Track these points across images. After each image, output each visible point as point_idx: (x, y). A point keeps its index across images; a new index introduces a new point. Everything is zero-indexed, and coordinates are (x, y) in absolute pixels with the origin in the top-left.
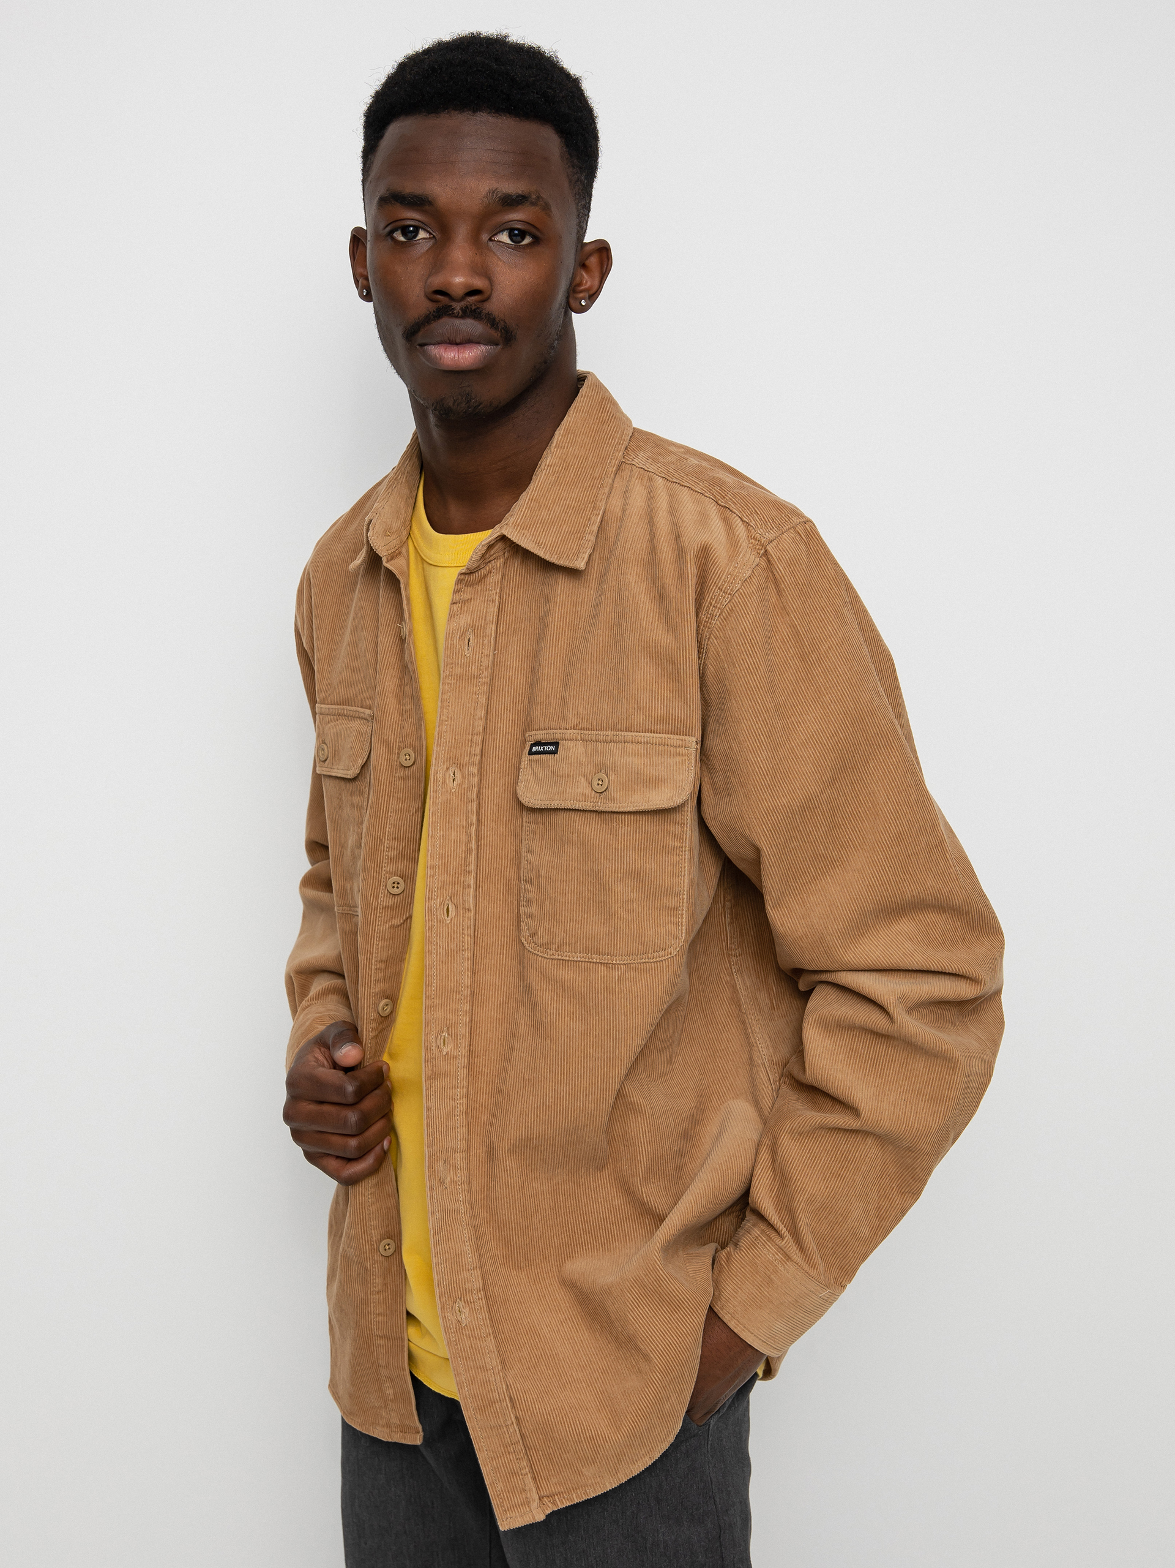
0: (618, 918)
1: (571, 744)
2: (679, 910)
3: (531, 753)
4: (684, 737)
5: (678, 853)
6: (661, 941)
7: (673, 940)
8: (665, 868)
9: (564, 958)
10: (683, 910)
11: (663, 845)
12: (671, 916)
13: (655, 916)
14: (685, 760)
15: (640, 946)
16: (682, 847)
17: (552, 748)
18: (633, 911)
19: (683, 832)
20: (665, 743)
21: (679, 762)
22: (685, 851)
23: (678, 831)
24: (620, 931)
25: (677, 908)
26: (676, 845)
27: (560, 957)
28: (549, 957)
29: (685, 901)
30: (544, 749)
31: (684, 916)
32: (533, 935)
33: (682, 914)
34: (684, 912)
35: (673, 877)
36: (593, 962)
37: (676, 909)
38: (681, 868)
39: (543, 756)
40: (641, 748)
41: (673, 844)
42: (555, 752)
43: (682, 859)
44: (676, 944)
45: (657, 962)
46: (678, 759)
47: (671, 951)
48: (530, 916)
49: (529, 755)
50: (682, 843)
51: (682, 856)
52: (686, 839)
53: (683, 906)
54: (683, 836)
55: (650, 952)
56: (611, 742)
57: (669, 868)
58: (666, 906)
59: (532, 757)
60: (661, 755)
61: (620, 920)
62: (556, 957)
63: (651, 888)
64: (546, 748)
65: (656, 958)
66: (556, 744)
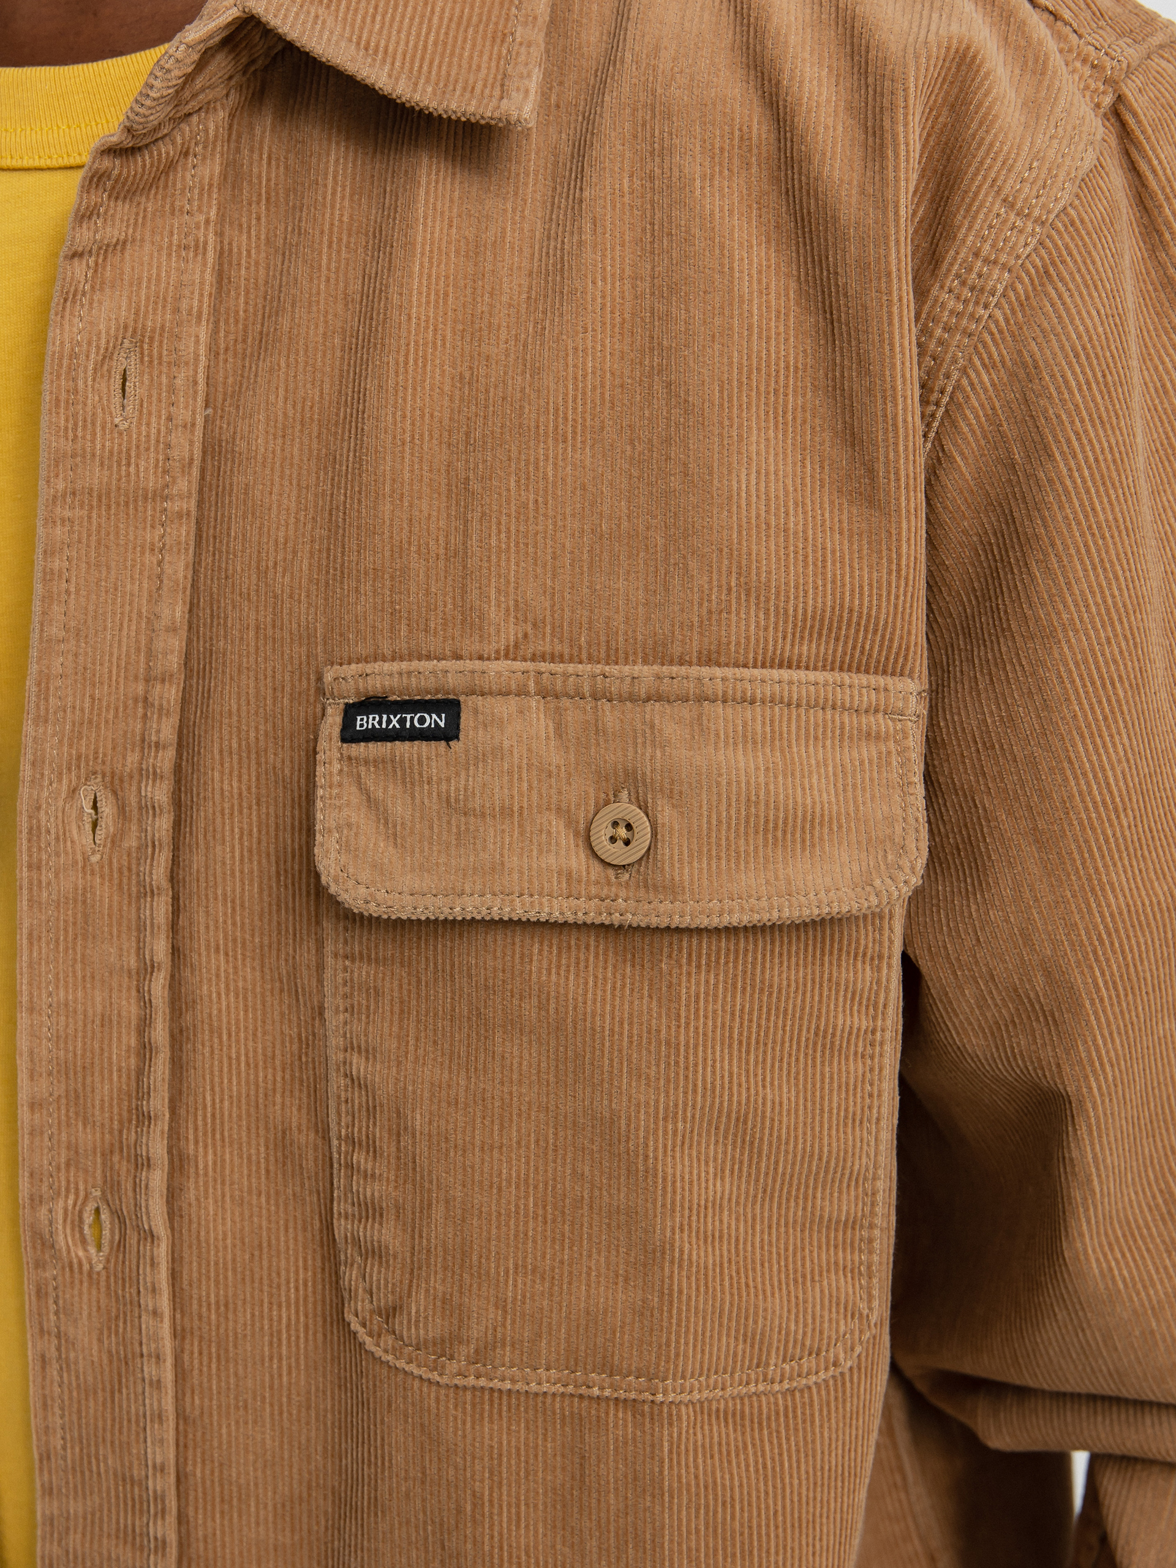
0: (672, 1262)
1: (505, 707)
2: (862, 1227)
3: (349, 735)
4: (881, 681)
5: (860, 1050)
6: (805, 1325)
7: (842, 1322)
8: (822, 1098)
9: (496, 1384)
10: (871, 1226)
11: (818, 1028)
12: (836, 1247)
13: (786, 1250)
14: (889, 753)
15: (740, 1347)
16: (873, 1032)
17: (432, 720)
18: (721, 1237)
19: (879, 982)
20: (826, 699)
21: (870, 762)
22: (882, 1044)
23: (863, 980)
24: (680, 1301)
25: (854, 1222)
26: (856, 1026)
27: (482, 1382)
28: (444, 1380)
29: (879, 1198)
30: (402, 721)
31: (876, 1245)
32: (390, 1313)
33: (870, 1241)
34: (877, 1232)
35: (846, 1125)
36: (590, 1398)
37: (852, 1224)
38: (871, 1095)
39: (402, 748)
40: (754, 720)
41: (848, 1023)
42: (449, 734)
43: (872, 1070)
44: (852, 1332)
45: (792, 1391)
46: (868, 751)
47: (836, 1357)
48: (376, 1253)
49: (344, 740)
50: (875, 1018)
51: (872, 1057)
52: (885, 1006)
53: (873, 1213)
54: (877, 994)
55: (772, 1361)
56: (648, 699)
57: (835, 1098)
58: (821, 1217)
59: (359, 750)
60: (816, 738)
61: (680, 1267)
62: (471, 1381)
63: (777, 1163)
64: (412, 720)
65: (791, 1379)
66: (450, 707)
